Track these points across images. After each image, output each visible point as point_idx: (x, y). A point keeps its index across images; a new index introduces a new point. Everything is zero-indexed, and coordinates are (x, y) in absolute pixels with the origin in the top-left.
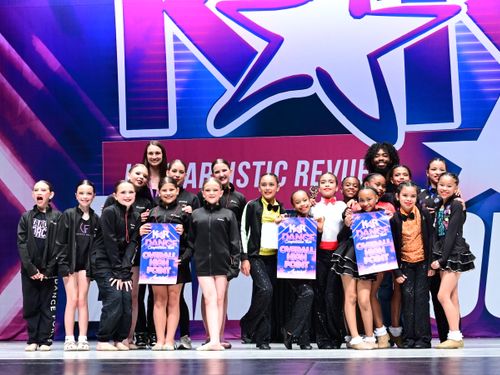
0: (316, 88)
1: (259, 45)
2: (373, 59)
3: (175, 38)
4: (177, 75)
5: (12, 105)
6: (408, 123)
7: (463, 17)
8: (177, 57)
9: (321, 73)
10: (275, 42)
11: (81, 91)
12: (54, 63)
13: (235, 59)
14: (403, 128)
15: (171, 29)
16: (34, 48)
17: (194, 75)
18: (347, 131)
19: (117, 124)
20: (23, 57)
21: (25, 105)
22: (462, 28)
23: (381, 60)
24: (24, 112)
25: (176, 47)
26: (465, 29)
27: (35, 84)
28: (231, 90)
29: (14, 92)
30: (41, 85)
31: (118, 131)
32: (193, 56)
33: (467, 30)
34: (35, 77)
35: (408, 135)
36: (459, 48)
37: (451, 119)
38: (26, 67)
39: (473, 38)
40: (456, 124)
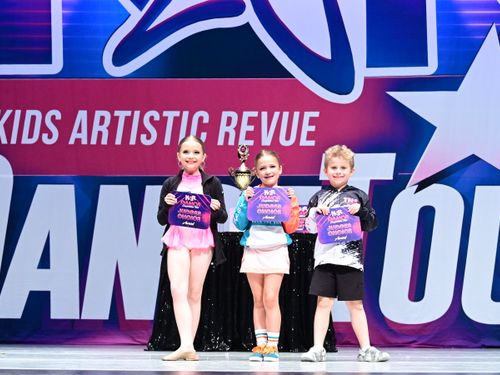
0: (249, 16)
6: (369, 65)
14: (362, 71)
18: (288, 74)
28: (136, 15)
35: (368, 81)
37: (424, 62)
40: (431, 69)
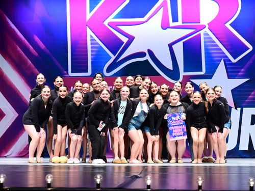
0: (148, 57)
1: (125, 40)
2: (170, 46)
3: (91, 36)
4: (92, 51)
5: (25, 63)
6: (184, 72)
7: (207, 30)
8: (92, 44)
9: (150, 51)
10: (131, 39)
11: (53, 57)
12: (42, 46)
13: (115, 45)
14: (182, 73)
15: (89, 32)
16: (34, 40)
17: (99, 51)
18: (160, 75)
19: (67, 70)
20: (30, 44)
21: (30, 62)
22: (206, 34)
23: (174, 47)
24: (30, 65)
25: (92, 40)
26: (208, 34)
27: (34, 54)
28: (113, 57)
29: (26, 57)
30: (37, 54)
31: (68, 73)
32: (98, 44)
33: (208, 35)
34: (35, 51)
35: (184, 76)
36: (205, 42)
37: (201, 70)
38: (31, 47)
39: (211, 38)
40: (203, 72)
